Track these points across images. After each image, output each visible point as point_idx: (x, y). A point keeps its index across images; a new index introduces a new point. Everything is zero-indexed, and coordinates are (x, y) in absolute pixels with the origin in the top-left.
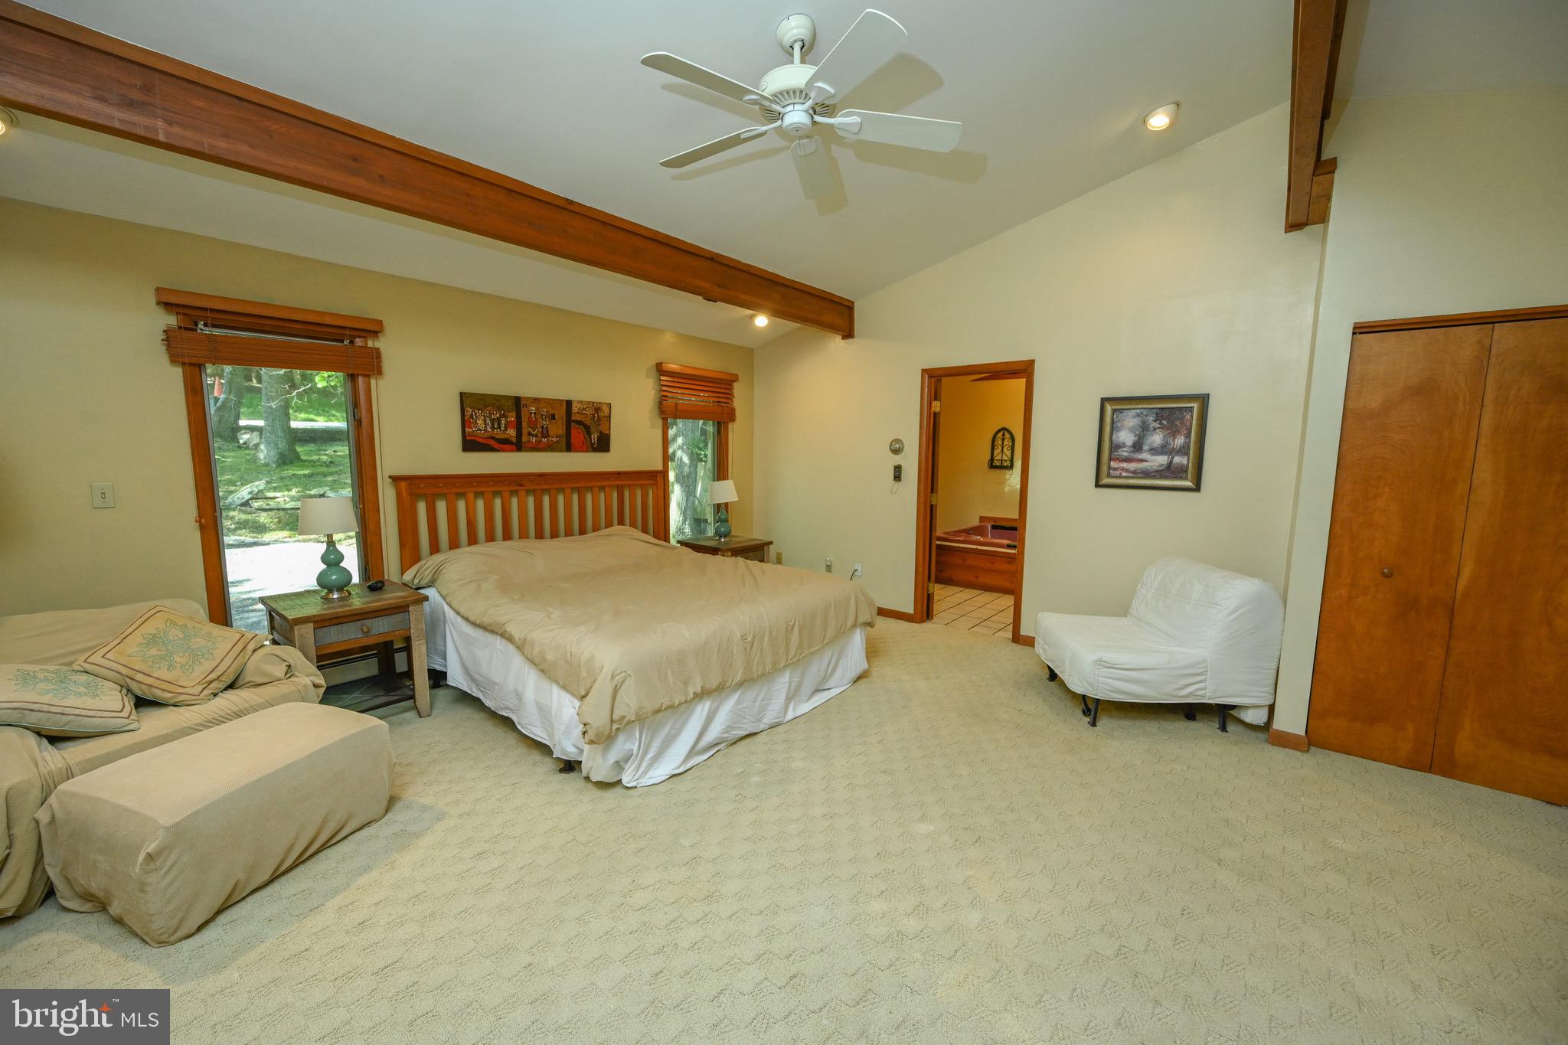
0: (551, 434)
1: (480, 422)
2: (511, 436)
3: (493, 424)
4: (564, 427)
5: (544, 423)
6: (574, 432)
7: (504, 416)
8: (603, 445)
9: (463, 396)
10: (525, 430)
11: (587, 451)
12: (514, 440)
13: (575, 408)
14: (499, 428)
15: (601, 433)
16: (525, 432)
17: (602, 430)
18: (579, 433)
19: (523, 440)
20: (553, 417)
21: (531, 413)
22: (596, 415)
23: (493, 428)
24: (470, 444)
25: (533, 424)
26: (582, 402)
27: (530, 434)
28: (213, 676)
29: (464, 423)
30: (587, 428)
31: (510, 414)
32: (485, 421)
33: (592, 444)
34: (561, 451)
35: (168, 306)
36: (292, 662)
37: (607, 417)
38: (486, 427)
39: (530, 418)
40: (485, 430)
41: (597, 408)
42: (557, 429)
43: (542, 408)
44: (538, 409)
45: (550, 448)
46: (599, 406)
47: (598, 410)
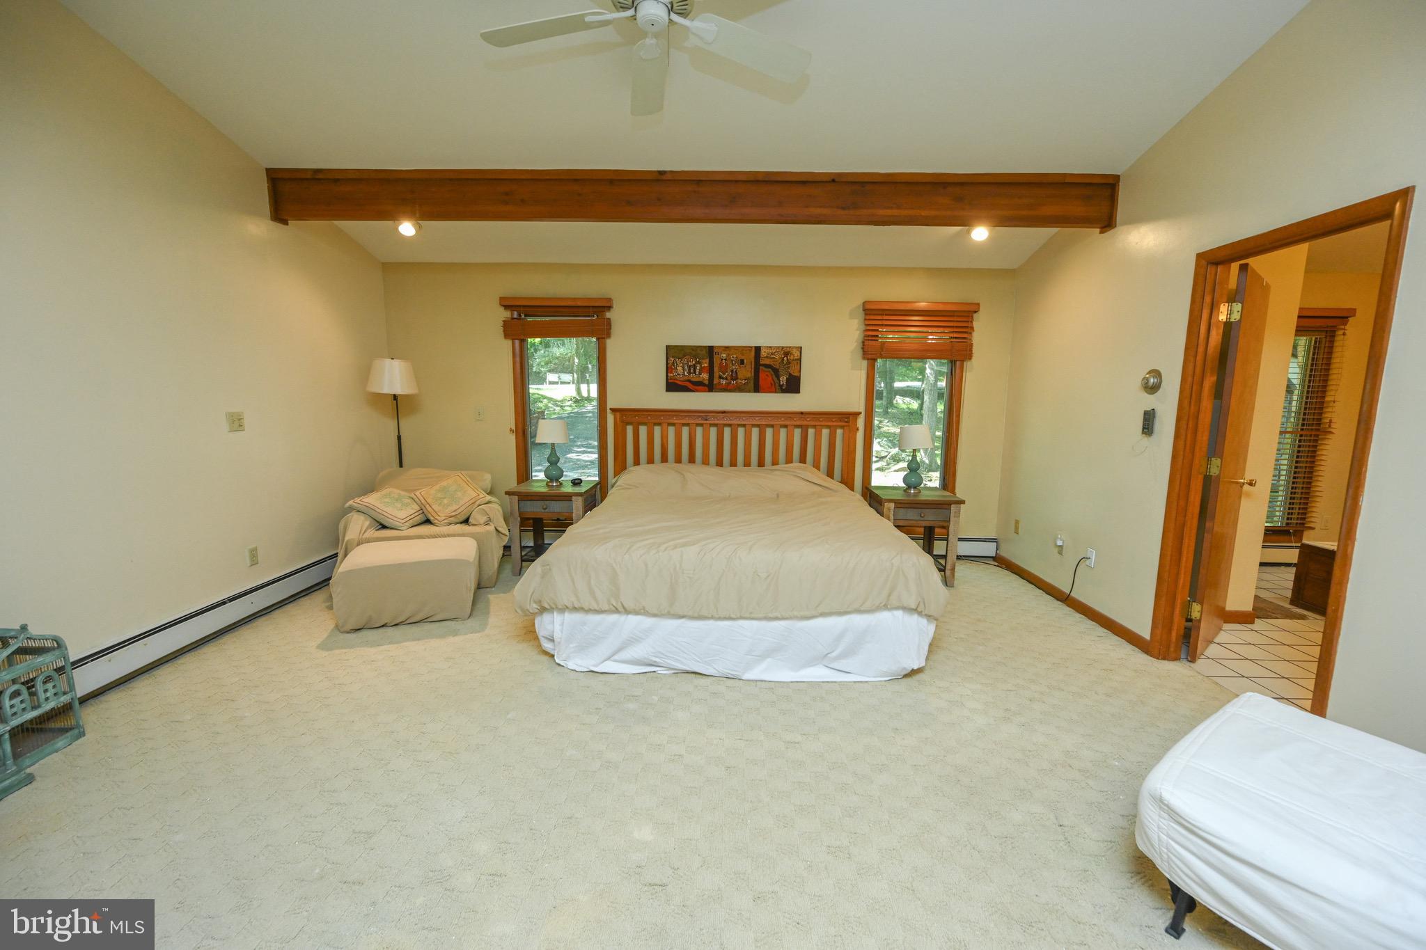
0: (739, 377)
1: (679, 368)
2: (704, 379)
3: (689, 370)
4: (753, 370)
5: (734, 367)
6: (762, 375)
7: (699, 363)
8: (793, 386)
9: (668, 347)
10: (716, 374)
11: (776, 392)
12: (707, 382)
13: (763, 353)
14: (695, 372)
15: (790, 375)
16: (716, 375)
17: (792, 372)
18: (767, 375)
19: (715, 382)
20: (742, 362)
21: (722, 360)
22: (785, 359)
23: (689, 373)
24: (672, 386)
25: (723, 369)
26: (770, 347)
27: (720, 377)
28: (453, 514)
29: (668, 369)
30: (776, 372)
31: (704, 361)
32: (683, 367)
33: (781, 386)
34: (749, 392)
35: (506, 307)
36: (492, 518)
37: (798, 360)
38: (684, 372)
39: (721, 364)
40: (683, 375)
41: (787, 352)
42: (746, 373)
43: (733, 354)
44: (728, 355)
45: (739, 389)
46: (788, 349)
47: (787, 354)
